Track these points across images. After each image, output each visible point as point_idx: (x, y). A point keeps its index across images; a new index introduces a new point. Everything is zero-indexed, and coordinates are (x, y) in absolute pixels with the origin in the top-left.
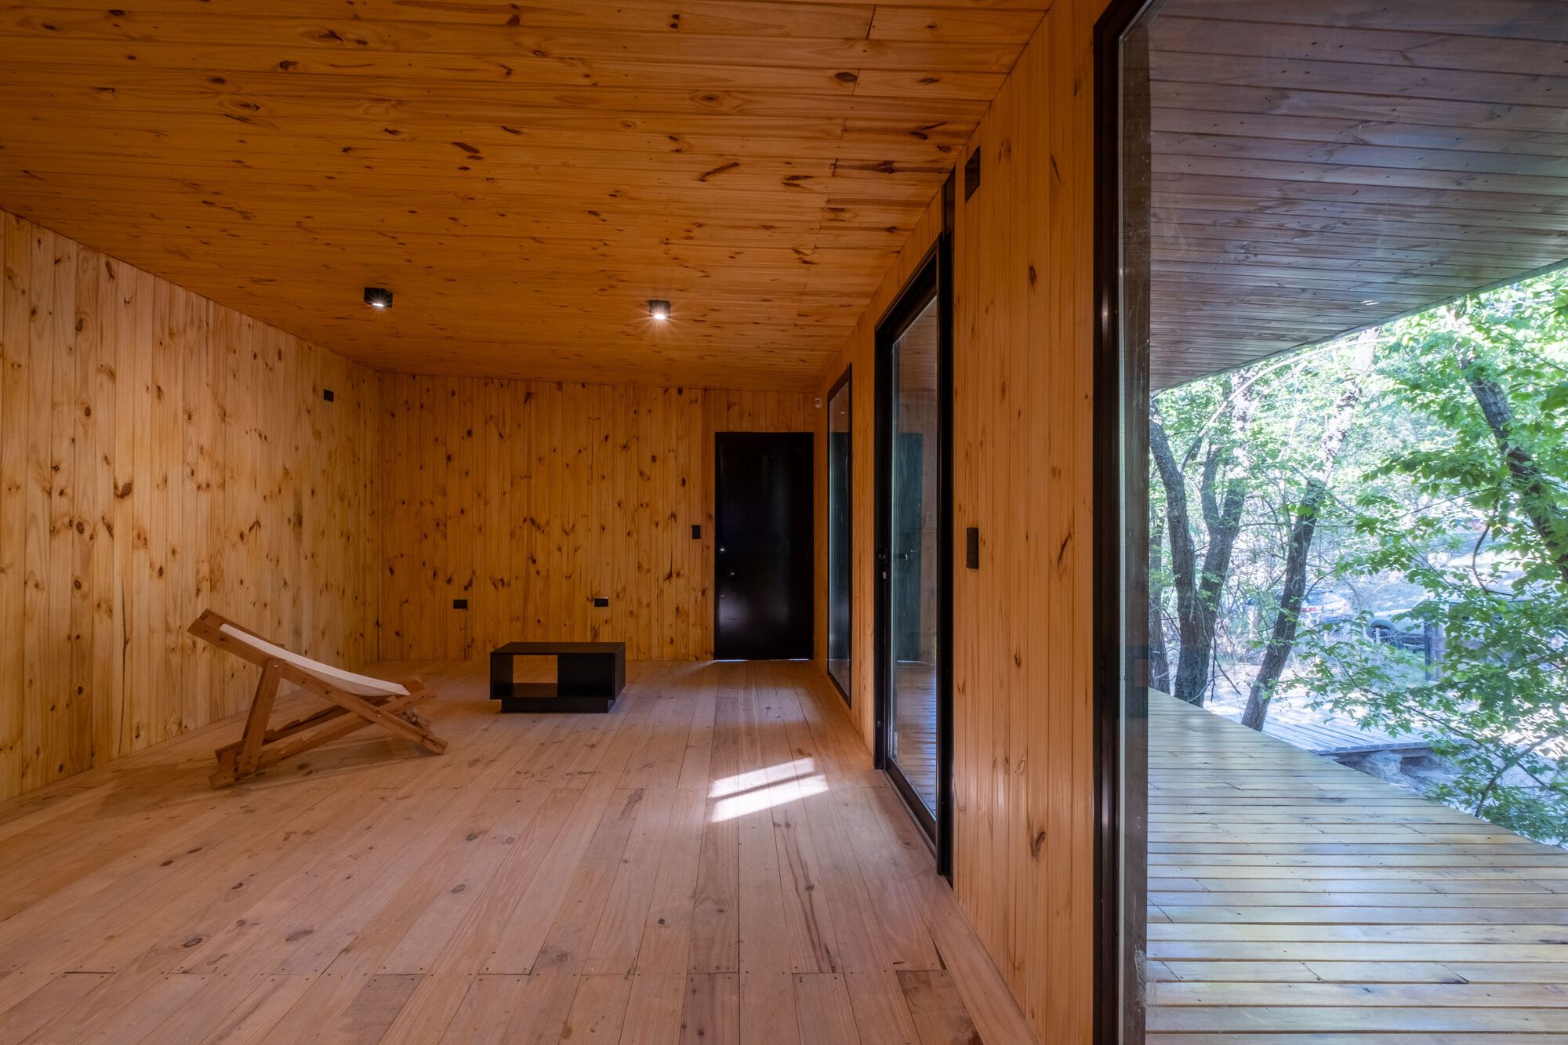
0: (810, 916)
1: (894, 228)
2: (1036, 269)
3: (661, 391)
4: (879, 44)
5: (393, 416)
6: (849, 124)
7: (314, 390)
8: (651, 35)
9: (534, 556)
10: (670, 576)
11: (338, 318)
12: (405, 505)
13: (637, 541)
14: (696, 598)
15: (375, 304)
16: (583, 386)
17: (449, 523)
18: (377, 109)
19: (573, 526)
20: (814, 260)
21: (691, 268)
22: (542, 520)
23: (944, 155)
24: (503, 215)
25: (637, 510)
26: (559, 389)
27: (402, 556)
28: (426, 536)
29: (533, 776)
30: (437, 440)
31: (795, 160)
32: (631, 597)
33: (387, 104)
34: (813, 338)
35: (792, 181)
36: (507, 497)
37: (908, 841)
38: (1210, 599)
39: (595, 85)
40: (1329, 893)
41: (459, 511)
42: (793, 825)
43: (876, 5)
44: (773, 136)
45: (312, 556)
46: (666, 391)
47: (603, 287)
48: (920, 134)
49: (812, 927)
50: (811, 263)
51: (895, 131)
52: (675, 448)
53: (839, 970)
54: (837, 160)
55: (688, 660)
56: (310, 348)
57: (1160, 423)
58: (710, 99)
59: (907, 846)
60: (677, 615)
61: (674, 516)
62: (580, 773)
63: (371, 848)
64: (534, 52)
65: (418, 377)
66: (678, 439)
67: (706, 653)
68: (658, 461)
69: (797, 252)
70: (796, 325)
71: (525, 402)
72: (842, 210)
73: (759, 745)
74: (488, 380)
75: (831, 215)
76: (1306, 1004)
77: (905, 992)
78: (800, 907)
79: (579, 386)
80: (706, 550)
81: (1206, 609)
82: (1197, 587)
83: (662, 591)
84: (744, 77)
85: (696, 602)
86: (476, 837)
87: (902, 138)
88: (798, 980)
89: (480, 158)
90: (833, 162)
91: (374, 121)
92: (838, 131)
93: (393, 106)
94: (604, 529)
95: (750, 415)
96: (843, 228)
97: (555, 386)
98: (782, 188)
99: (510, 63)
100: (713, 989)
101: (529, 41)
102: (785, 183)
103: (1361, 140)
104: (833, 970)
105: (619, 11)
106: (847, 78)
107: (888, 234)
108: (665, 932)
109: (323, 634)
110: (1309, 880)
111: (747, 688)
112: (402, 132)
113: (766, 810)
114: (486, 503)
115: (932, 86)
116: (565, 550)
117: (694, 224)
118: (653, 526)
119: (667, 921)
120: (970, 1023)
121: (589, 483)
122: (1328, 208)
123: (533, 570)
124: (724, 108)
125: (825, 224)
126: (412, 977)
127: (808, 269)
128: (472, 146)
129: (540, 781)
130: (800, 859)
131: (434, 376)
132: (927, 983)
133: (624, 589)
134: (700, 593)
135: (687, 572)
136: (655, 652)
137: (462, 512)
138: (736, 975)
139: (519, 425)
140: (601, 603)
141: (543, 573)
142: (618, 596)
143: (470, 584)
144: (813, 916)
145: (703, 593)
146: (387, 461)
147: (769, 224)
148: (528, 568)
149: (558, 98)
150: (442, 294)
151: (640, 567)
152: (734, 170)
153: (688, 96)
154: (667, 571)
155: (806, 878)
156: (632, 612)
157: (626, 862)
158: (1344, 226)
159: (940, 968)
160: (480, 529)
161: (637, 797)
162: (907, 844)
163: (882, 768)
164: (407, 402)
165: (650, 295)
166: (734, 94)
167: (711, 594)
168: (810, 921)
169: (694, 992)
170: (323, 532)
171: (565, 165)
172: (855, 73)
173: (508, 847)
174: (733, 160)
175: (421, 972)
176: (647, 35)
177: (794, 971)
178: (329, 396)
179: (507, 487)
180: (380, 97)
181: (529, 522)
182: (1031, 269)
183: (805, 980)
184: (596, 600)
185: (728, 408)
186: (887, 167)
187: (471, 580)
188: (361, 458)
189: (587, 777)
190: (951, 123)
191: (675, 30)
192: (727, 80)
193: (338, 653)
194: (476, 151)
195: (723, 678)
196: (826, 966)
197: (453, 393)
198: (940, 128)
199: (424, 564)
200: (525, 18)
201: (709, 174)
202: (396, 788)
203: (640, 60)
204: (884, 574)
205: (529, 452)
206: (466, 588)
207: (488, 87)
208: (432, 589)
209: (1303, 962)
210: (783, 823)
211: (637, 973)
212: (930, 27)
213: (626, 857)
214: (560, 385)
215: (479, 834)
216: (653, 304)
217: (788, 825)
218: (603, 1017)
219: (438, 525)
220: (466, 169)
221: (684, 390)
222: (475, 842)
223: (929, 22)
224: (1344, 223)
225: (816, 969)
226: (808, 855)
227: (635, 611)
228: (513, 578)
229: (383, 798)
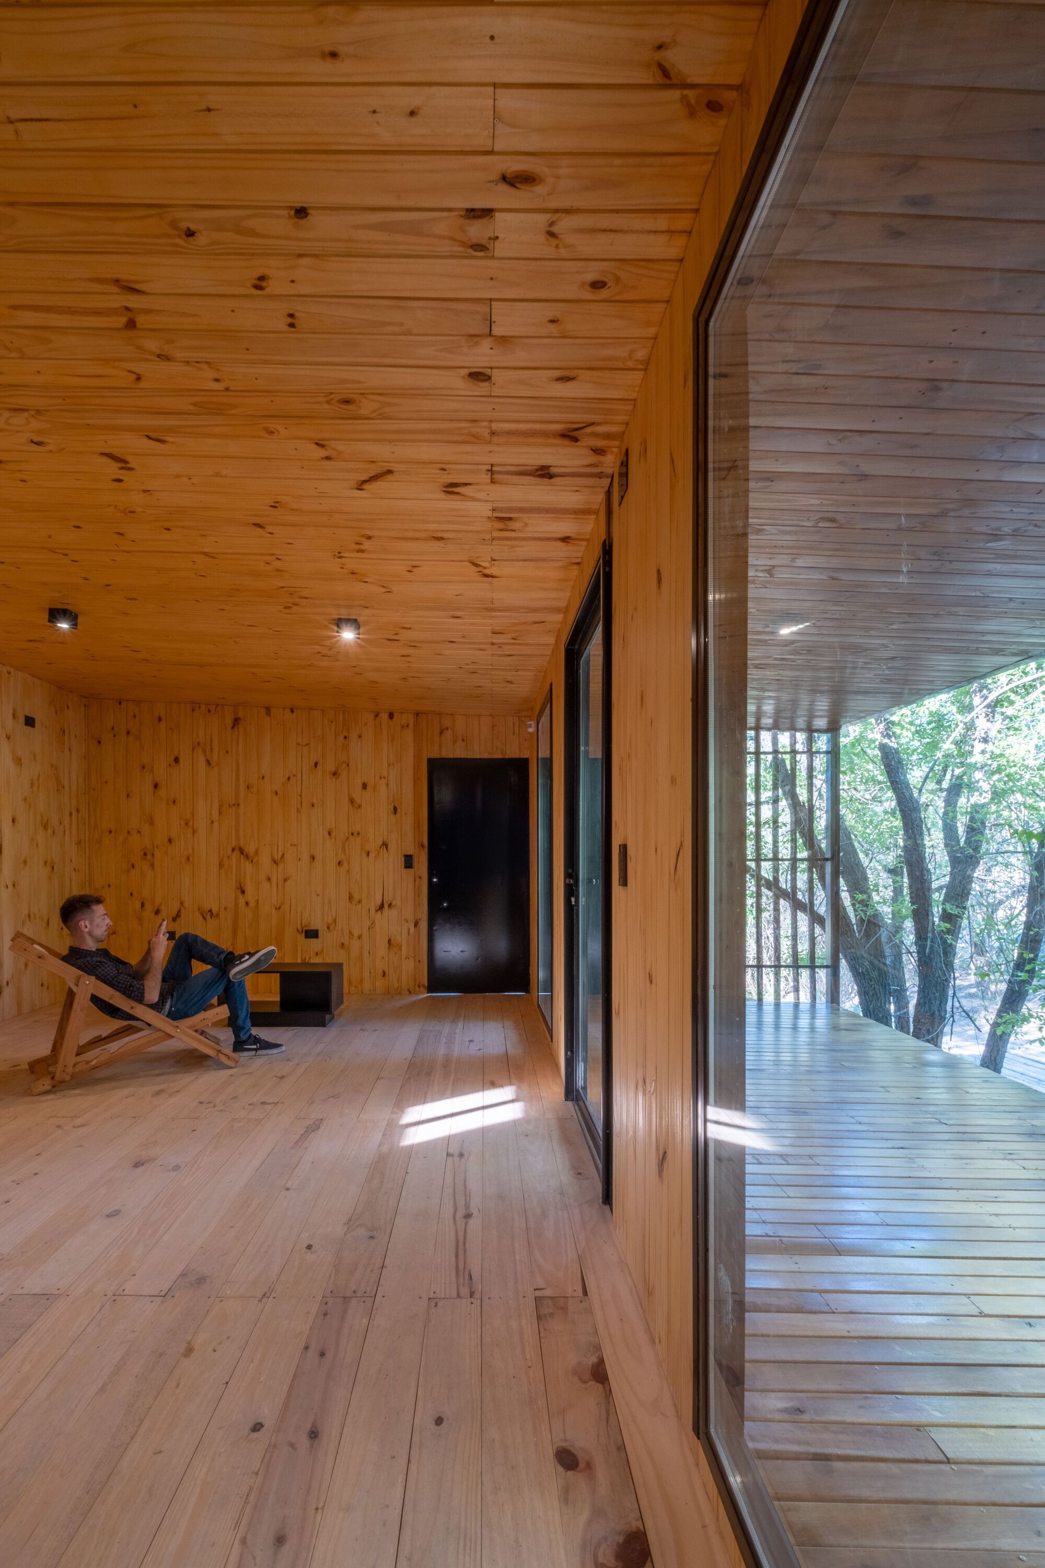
0: (461, 1244)
1: (568, 538)
2: (661, 571)
3: (372, 716)
4: (504, 341)
5: (99, 742)
6: (495, 426)
7: (14, 715)
8: (271, 335)
9: (242, 886)
10: (381, 907)
11: (30, 641)
12: (113, 834)
13: (348, 871)
14: (409, 930)
15: (59, 625)
16: (292, 711)
17: (156, 853)
18: (19, 420)
19: (283, 856)
20: (494, 573)
21: (372, 583)
22: (250, 849)
23: (602, 458)
24: (168, 529)
25: (348, 838)
26: (267, 715)
27: (109, 886)
28: (133, 866)
29: (215, 1106)
30: (144, 767)
31: (450, 466)
32: (342, 930)
33: (26, 414)
34: (514, 658)
35: (451, 488)
36: (216, 825)
37: (581, 1171)
38: (949, 931)
39: (227, 389)
40: (1014, 1228)
41: (166, 840)
42: (466, 1154)
43: (491, 300)
44: (421, 441)
45: (14, 885)
46: (377, 716)
47: (288, 605)
48: (570, 436)
49: (461, 1253)
50: (493, 577)
51: (545, 434)
52: (386, 775)
53: (478, 1295)
54: (492, 465)
55: (400, 994)
56: (9, 673)
57: (896, 746)
58: (347, 402)
59: (579, 1176)
60: (389, 947)
61: (385, 845)
62: (263, 1103)
63: (36, 1174)
64: (159, 356)
65: (124, 703)
66: (389, 765)
67: (419, 986)
68: (369, 788)
69: (477, 565)
70: (493, 644)
71: (233, 728)
72: (510, 519)
73: (452, 1077)
74: (195, 706)
75: (500, 525)
76: (961, 1337)
77: (539, 1317)
78: (453, 1234)
79: (288, 711)
80: (418, 880)
81: (944, 942)
82: (936, 920)
83: (373, 923)
84: (374, 378)
85: (409, 934)
86: (143, 1164)
87: (553, 441)
88: (433, 1304)
89: (131, 469)
90: (489, 467)
91: (18, 432)
92: (486, 434)
93: (33, 416)
94: (314, 859)
95: (463, 740)
96: (516, 539)
97: (263, 711)
98: (443, 496)
99: (139, 368)
100: (345, 1312)
101: (152, 345)
102: (445, 491)
103: (1031, 435)
104: (472, 1295)
105: (233, 311)
106: (480, 377)
107: (563, 544)
108: (310, 1257)
109: (26, 965)
110: (997, 1215)
111: (454, 1021)
112: (48, 443)
113: (443, 1139)
114: (194, 832)
115: (570, 384)
116: (274, 880)
117: (363, 536)
118: (364, 855)
119: (315, 1247)
120: (598, 1348)
121: (298, 811)
122: (1015, 510)
123: (242, 901)
124: (364, 412)
125: (496, 534)
126: (47, 1297)
127: (491, 583)
128: (120, 456)
129: (221, 1111)
130: (465, 1188)
131: (140, 702)
132: (564, 1309)
133: (335, 920)
134: (412, 925)
135: (399, 903)
136: (367, 986)
137: (170, 841)
138: (371, 1300)
139: (227, 752)
140: (312, 934)
141: (252, 904)
142: (328, 928)
143: (178, 915)
144: (464, 1243)
145: (416, 924)
146: (94, 789)
147: (440, 535)
148: (236, 898)
149: (194, 404)
150: (127, 614)
151: (351, 898)
152: (389, 477)
153: (322, 399)
154: (379, 902)
155: (467, 1206)
156: (343, 944)
157: (288, 1189)
158: (1036, 529)
159: (581, 1294)
160: (188, 859)
161: (316, 1126)
162: (579, 1174)
163: (572, 1100)
164: (113, 729)
165: (335, 613)
166: (370, 397)
167: (424, 925)
168: (460, 1248)
169: (325, 1314)
170: (25, 862)
171: (217, 475)
172: (488, 372)
173: (173, 1174)
174: (387, 466)
175: (57, 1292)
176: (266, 335)
177: (432, 1295)
178: (30, 722)
179: (216, 816)
180: (20, 407)
181: (237, 852)
182: (659, 571)
183: (440, 1304)
184: (306, 932)
185: (441, 733)
186: (545, 473)
187: (179, 911)
188: (66, 785)
189: (268, 1107)
190: (599, 424)
191: (293, 329)
192: (359, 382)
193: (42, 985)
194: (126, 462)
195: (432, 1011)
196: (465, 1291)
197: (160, 719)
198: (589, 430)
199: (131, 894)
200: (140, 320)
201: (364, 482)
202: (76, 1117)
203: (266, 362)
204: (573, 899)
205: (237, 779)
206: (174, 920)
207: (121, 394)
208: (140, 920)
209: (968, 1295)
210: (456, 1153)
211: (273, 1295)
212: (552, 321)
213: (289, 1185)
214: (268, 709)
215: (147, 1161)
216: (339, 623)
217: (461, 1155)
218: (228, 1338)
219: (145, 854)
220: (120, 481)
221: (395, 715)
222: (141, 1169)
223: (550, 315)
224: (1036, 526)
225: (454, 1294)
226: (474, 1185)
227: (346, 943)
228: (222, 910)
229: (59, 1127)
